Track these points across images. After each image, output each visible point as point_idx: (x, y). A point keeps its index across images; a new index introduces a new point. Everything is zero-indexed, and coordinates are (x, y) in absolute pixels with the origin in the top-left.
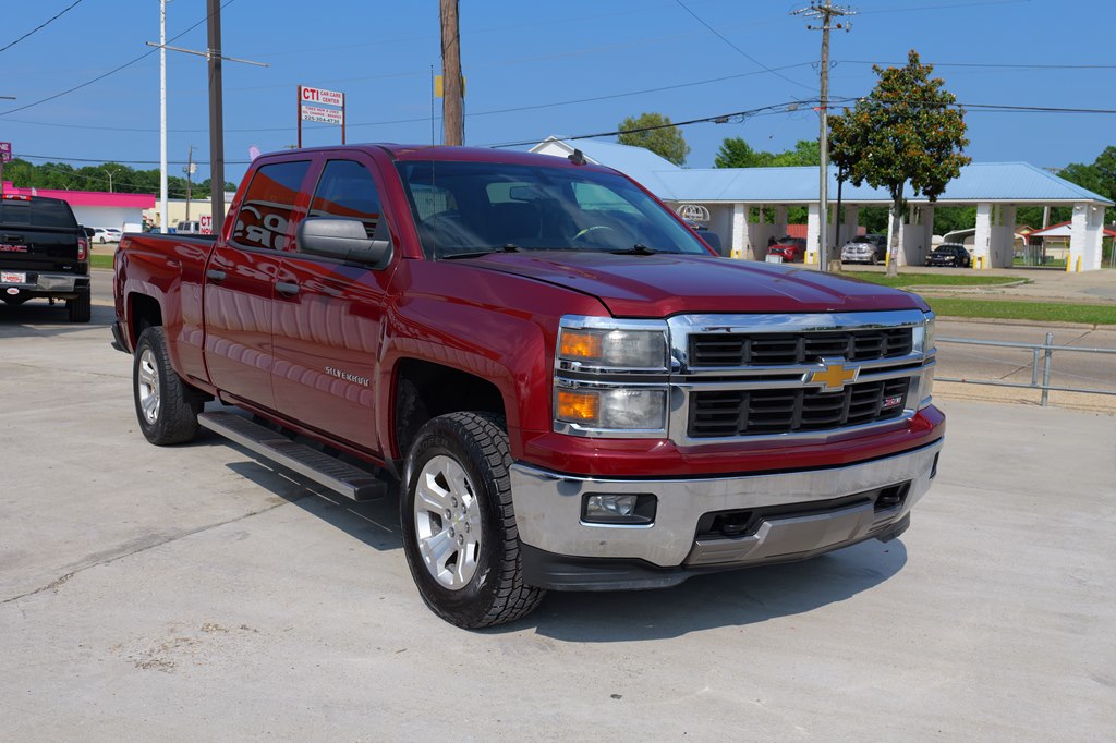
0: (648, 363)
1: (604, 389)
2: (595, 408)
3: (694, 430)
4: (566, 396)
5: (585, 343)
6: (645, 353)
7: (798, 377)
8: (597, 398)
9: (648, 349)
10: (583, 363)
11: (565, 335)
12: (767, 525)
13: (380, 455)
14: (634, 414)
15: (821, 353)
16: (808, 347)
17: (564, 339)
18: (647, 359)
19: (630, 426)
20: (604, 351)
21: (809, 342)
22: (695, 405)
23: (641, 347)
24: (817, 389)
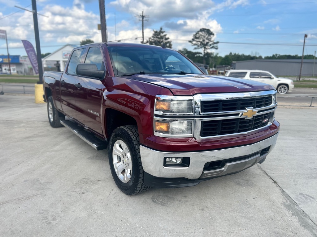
0: (186, 111)
1: (171, 121)
2: (168, 127)
3: (202, 134)
4: (158, 123)
5: (164, 105)
6: (185, 108)
7: (238, 114)
8: (168, 124)
9: (186, 107)
10: (164, 112)
11: (157, 102)
12: (228, 164)
13: (103, 135)
14: (182, 129)
15: (245, 106)
16: (242, 104)
17: (157, 104)
18: (186, 110)
19: (180, 133)
20: (171, 108)
21: (242, 102)
22: (203, 125)
23: (184, 105)
24: (244, 118)
